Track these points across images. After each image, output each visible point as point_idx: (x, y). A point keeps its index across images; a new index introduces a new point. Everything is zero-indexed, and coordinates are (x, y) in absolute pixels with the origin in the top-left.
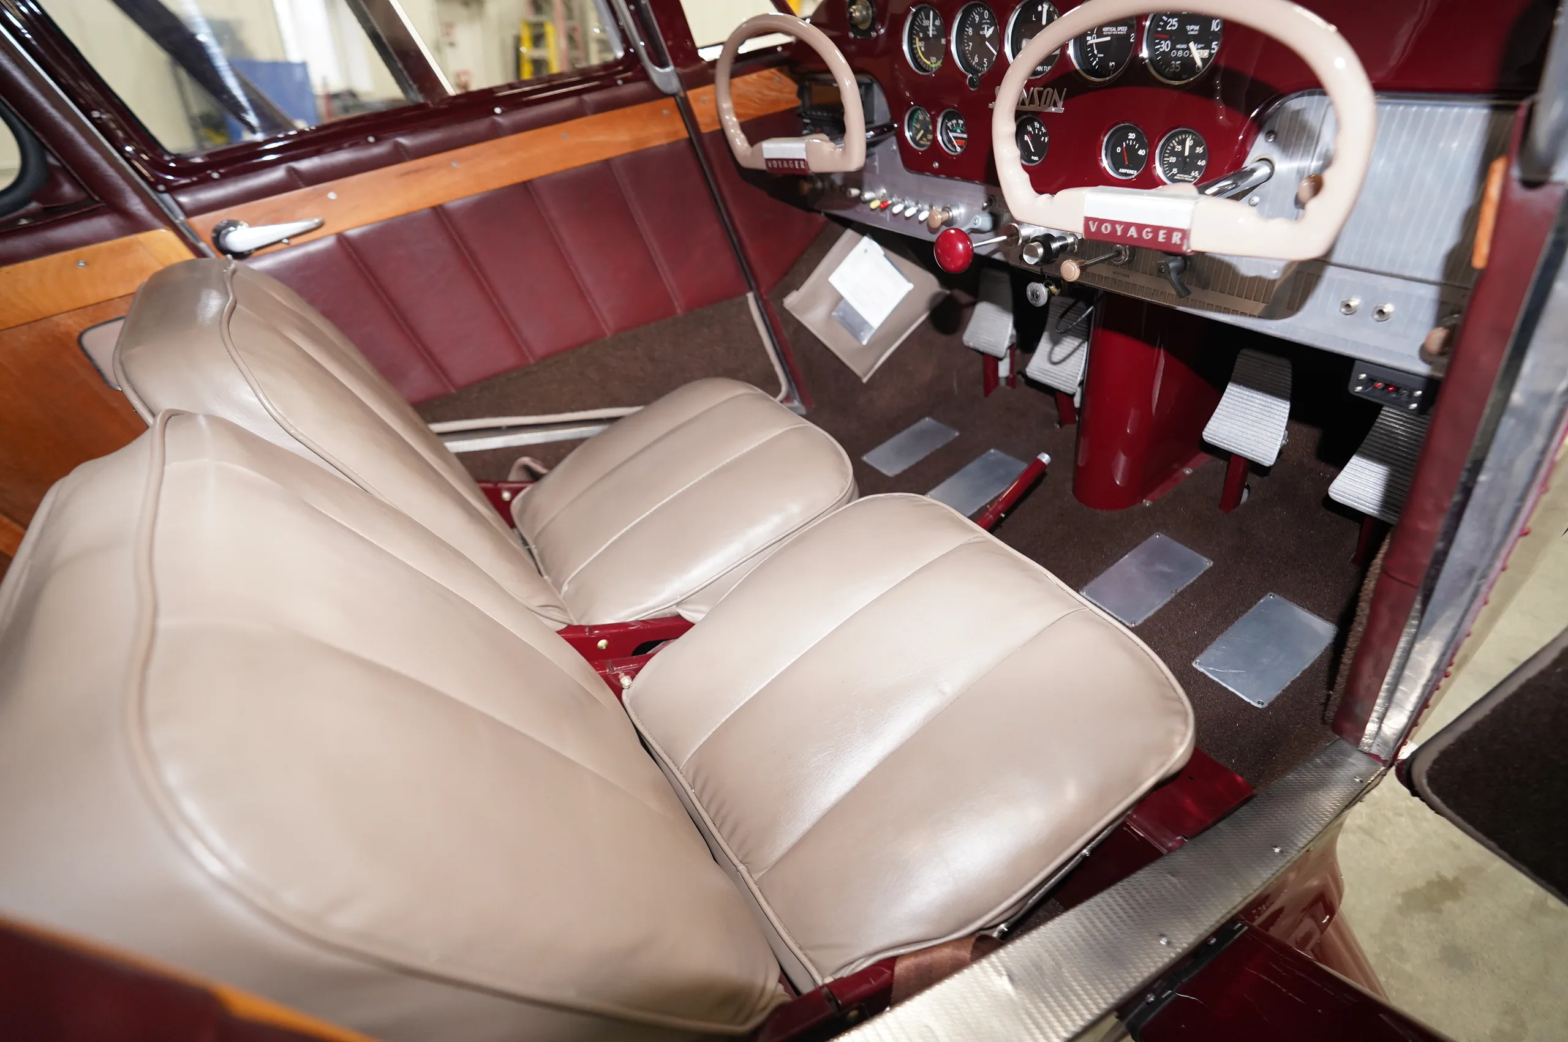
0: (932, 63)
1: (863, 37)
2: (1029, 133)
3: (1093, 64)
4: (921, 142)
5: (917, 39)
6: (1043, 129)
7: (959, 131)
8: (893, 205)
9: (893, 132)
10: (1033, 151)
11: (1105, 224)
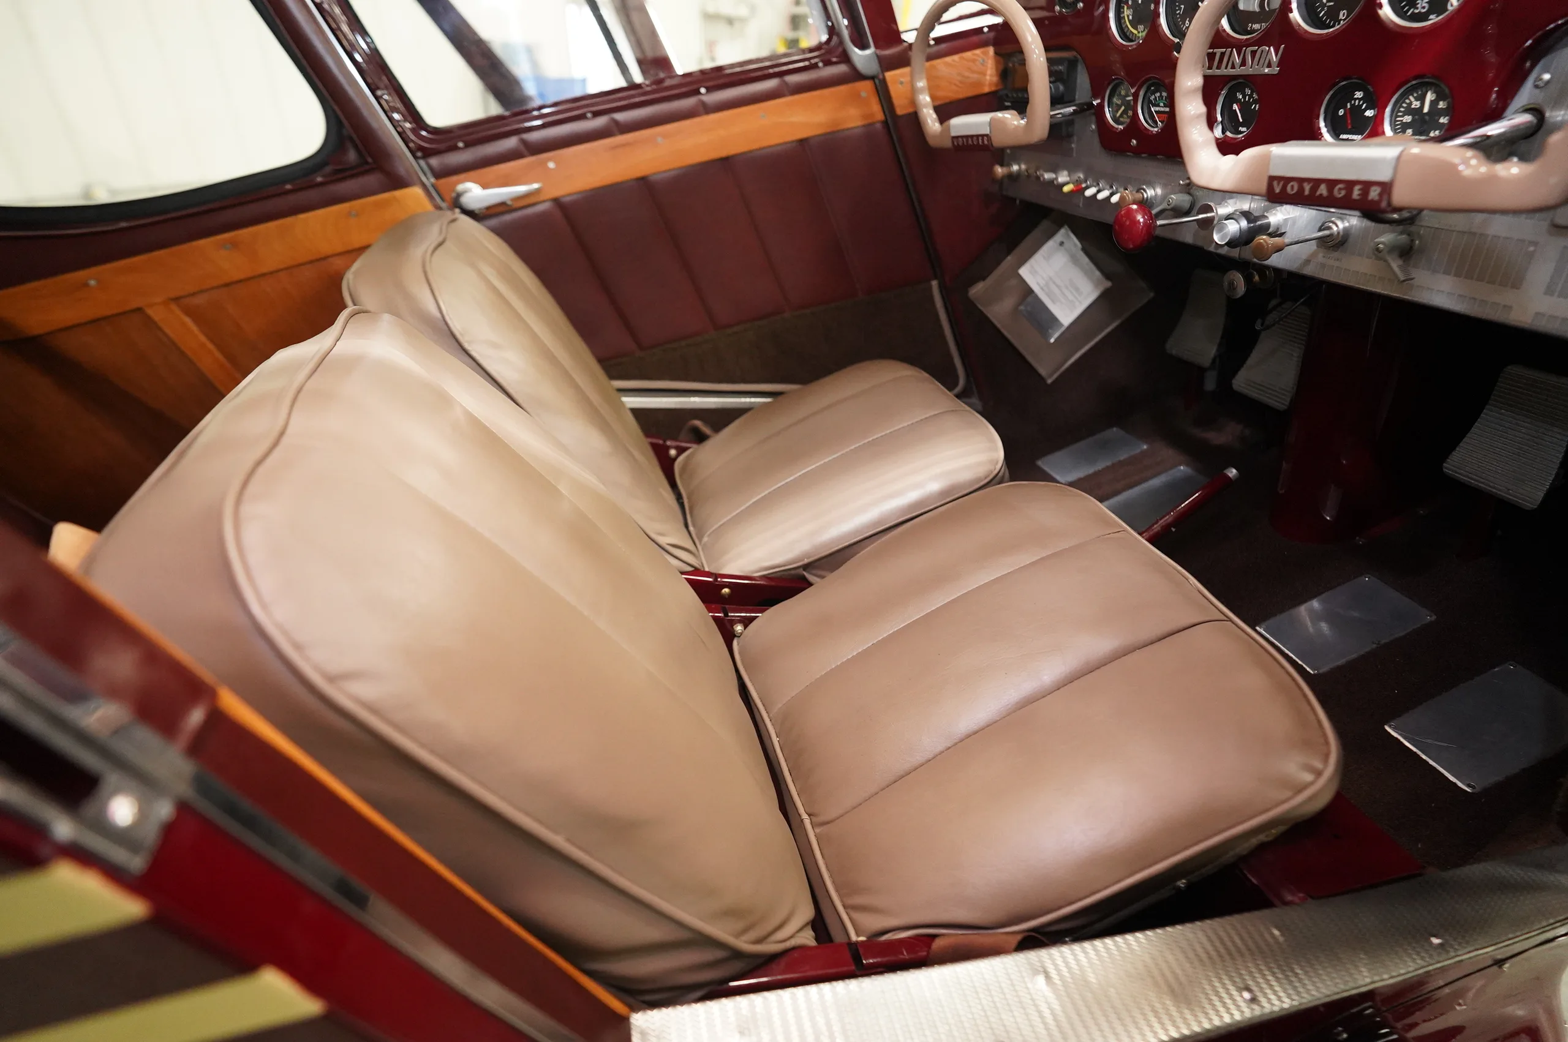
0: (1139, 32)
1: (1068, 10)
2: (1238, 101)
3: (1321, 15)
4: (1121, 119)
5: (1126, 7)
6: (1255, 95)
7: (1162, 104)
8: (1087, 188)
9: (1093, 111)
10: (1241, 120)
11: (1292, 183)
